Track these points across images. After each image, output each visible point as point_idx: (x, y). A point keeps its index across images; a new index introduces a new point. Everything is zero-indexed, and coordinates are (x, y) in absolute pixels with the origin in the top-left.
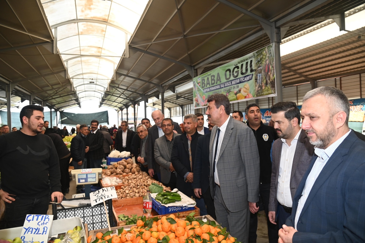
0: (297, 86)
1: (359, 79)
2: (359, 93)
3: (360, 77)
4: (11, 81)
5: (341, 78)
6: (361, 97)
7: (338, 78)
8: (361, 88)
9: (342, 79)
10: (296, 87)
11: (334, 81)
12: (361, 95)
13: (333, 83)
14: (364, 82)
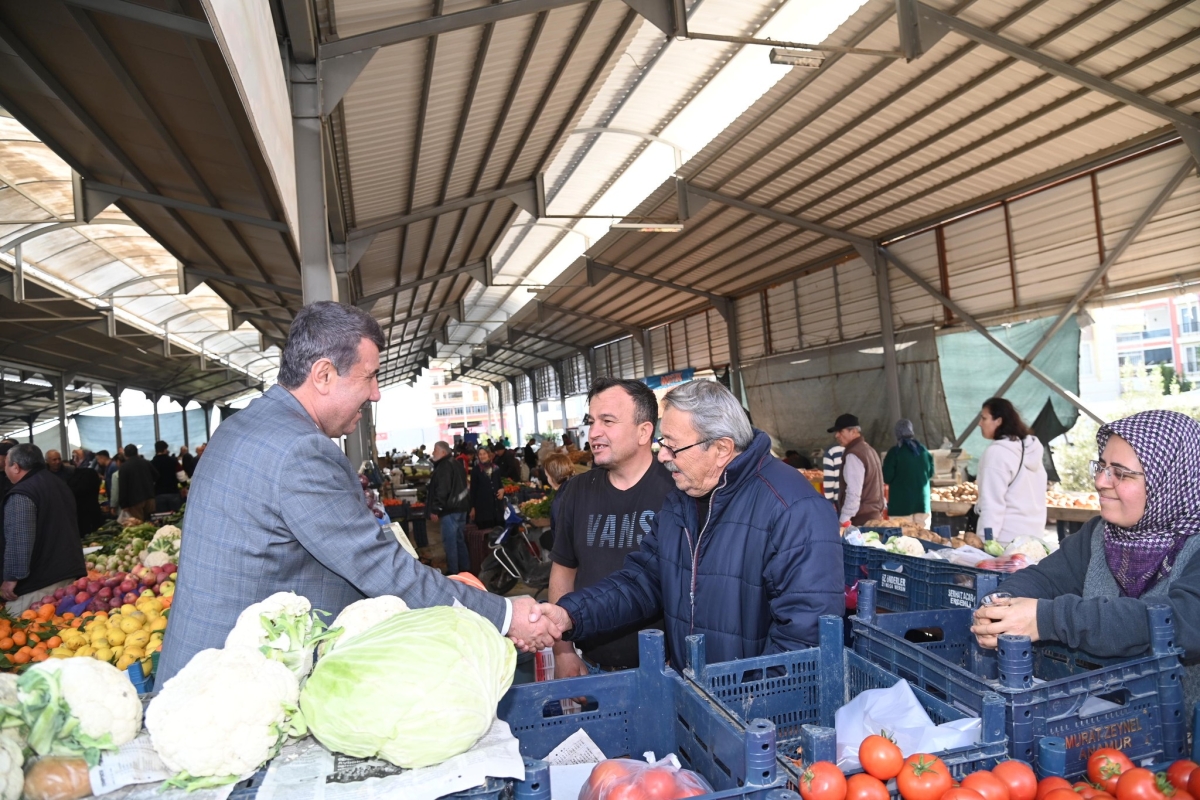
1: (683, 330)
2: (686, 358)
3: (686, 325)
4: (64, 370)
5: (669, 325)
6: (688, 364)
7: (667, 324)
9: (672, 328)
11: (664, 331)
12: (689, 361)
13: (664, 335)
14: (690, 335)
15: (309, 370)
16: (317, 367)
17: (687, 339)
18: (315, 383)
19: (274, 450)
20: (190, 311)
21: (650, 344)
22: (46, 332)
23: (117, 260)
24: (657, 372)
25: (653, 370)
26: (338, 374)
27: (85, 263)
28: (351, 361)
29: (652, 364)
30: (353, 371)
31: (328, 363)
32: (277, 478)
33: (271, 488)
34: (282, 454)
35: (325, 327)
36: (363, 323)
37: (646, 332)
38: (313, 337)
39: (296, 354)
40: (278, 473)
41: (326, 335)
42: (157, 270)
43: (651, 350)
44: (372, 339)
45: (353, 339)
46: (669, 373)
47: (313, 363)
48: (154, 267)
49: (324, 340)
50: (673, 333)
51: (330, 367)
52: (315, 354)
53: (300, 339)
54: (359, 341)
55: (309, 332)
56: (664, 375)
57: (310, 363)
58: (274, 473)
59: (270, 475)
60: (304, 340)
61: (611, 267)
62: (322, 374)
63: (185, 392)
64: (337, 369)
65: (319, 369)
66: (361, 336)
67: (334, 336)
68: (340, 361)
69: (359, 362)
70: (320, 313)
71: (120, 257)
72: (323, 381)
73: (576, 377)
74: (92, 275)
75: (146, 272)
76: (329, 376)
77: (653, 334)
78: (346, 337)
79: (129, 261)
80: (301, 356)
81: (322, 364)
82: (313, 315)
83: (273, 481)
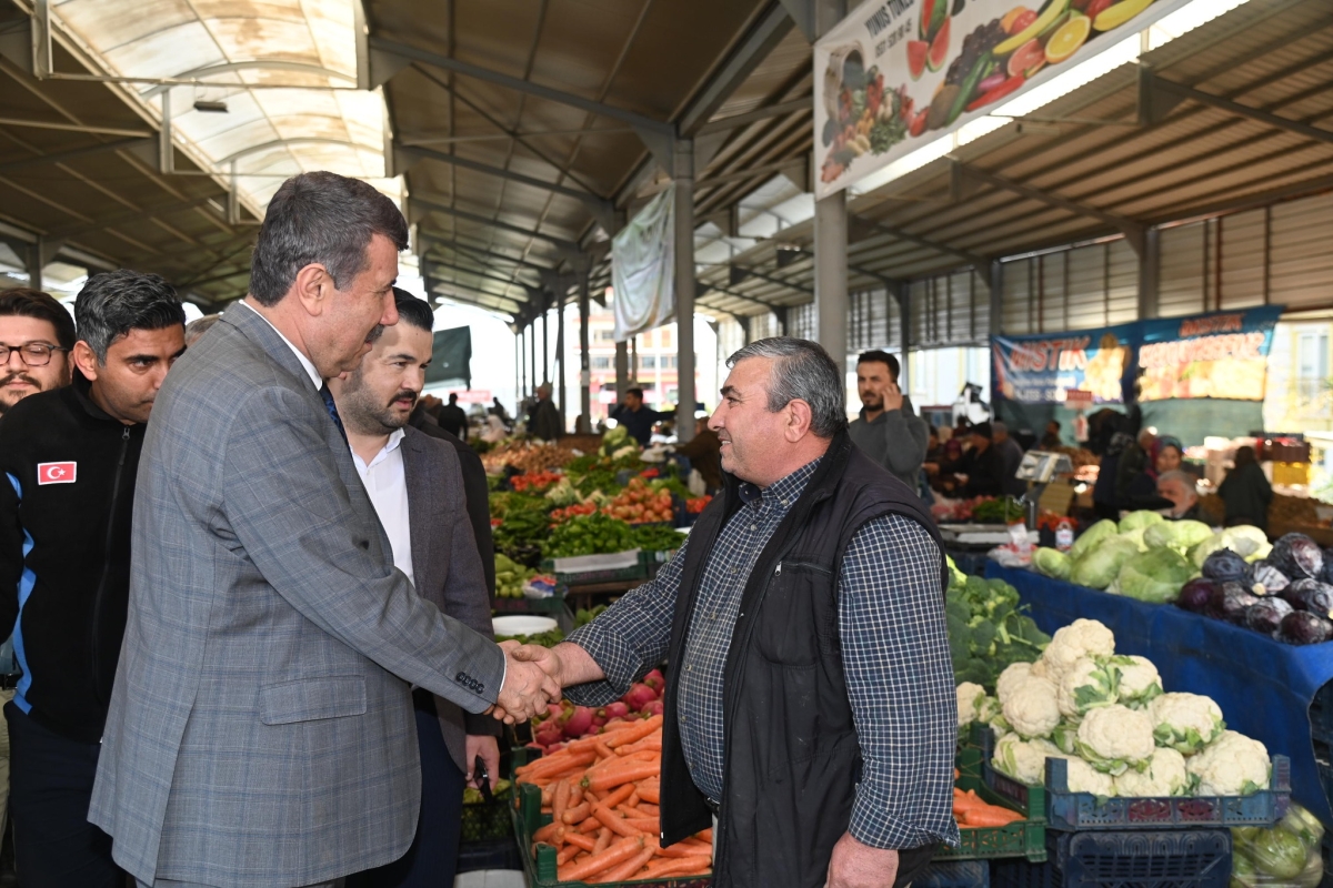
0: (1107, 244)
1: (1261, 229)
2: (1260, 286)
3: (1269, 220)
5: (1220, 218)
6: (1267, 298)
7: (1213, 218)
8: (1268, 262)
9: (1227, 222)
10: (1101, 250)
11: (1201, 231)
12: (1267, 292)
13: (1200, 240)
14: (1275, 241)
15: (294, 278)
16: (307, 274)
17: (1268, 248)
18: (302, 297)
19: (216, 413)
20: (278, 142)
21: (1158, 255)
22: (40, 153)
23: (198, 19)
24: (1167, 312)
25: (1157, 306)
26: (336, 287)
27: (136, 20)
28: (355, 268)
29: (1157, 294)
30: (359, 281)
31: (321, 270)
32: (221, 454)
33: (212, 468)
34: (226, 420)
35: (321, 217)
36: (376, 212)
37: (1151, 232)
38: (301, 230)
39: (275, 250)
40: (223, 446)
41: (320, 229)
42: (254, 50)
43: (1158, 267)
44: (388, 236)
45: (359, 236)
46: (1206, 315)
47: (300, 267)
48: (254, 43)
49: (317, 236)
50: (1226, 236)
51: (325, 276)
52: (304, 255)
53: (282, 231)
54: (369, 239)
55: (295, 221)
56: (1192, 318)
57: (295, 268)
58: (217, 447)
59: (210, 448)
60: (287, 232)
61: (1187, 87)
62: (312, 285)
63: (215, 293)
64: (335, 280)
65: (308, 278)
66: (372, 231)
67: (331, 230)
68: (340, 267)
69: (368, 269)
70: (311, 192)
71: (202, 15)
72: (314, 295)
73: (943, 314)
74: (141, 47)
75: (235, 53)
76: (323, 288)
77: (1165, 236)
78: (350, 232)
79: (213, 24)
80: (283, 255)
81: (312, 272)
82: (303, 195)
83: (215, 458)
